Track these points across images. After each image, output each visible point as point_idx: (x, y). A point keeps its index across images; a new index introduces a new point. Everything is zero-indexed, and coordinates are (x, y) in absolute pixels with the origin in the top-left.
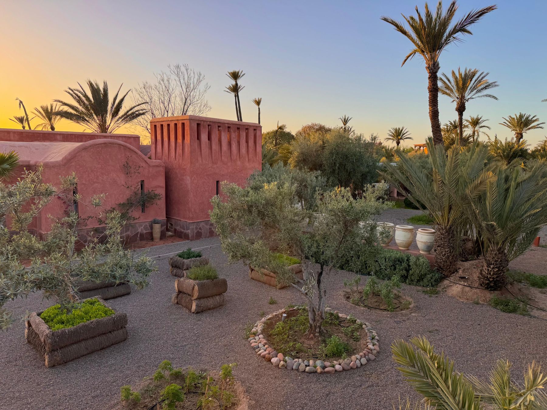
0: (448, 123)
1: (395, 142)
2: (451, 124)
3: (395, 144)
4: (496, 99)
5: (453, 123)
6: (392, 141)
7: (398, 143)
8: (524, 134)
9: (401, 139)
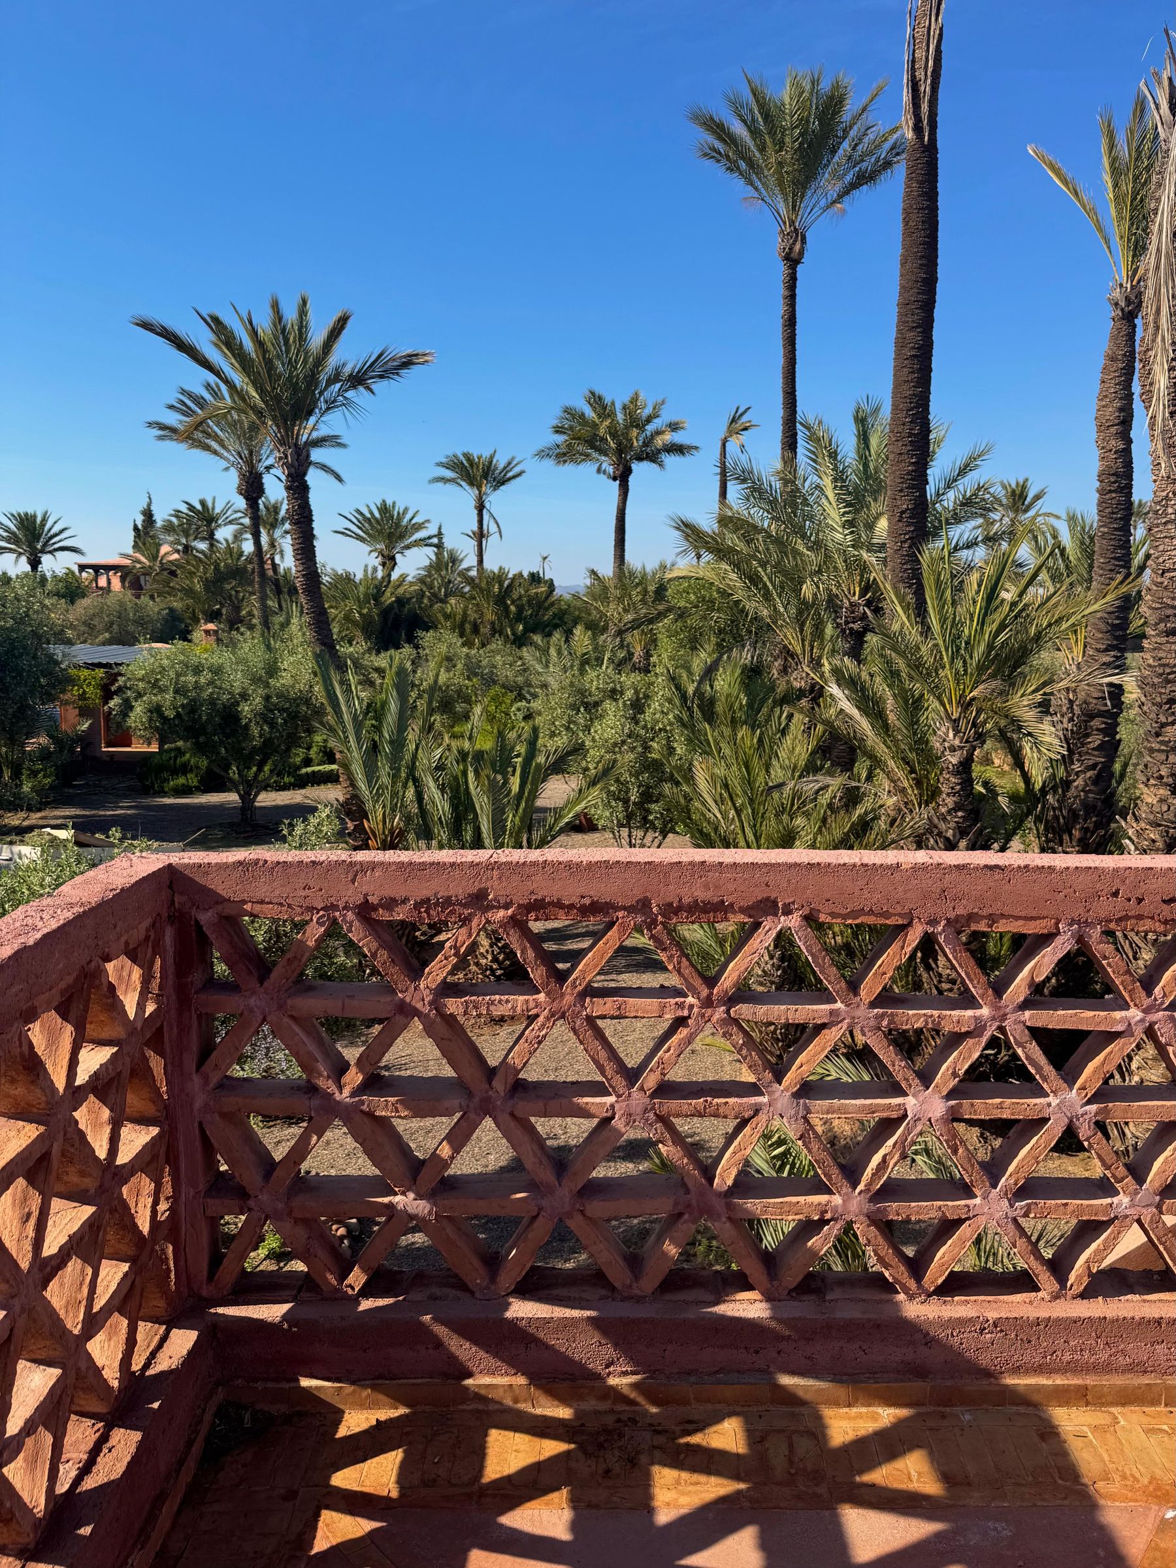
0: (184, 508)
1: (24, 559)
2: (191, 508)
3: (24, 566)
4: (339, 478)
5: (199, 507)
6: (14, 556)
7: (35, 563)
8: (398, 557)
9: (43, 551)
